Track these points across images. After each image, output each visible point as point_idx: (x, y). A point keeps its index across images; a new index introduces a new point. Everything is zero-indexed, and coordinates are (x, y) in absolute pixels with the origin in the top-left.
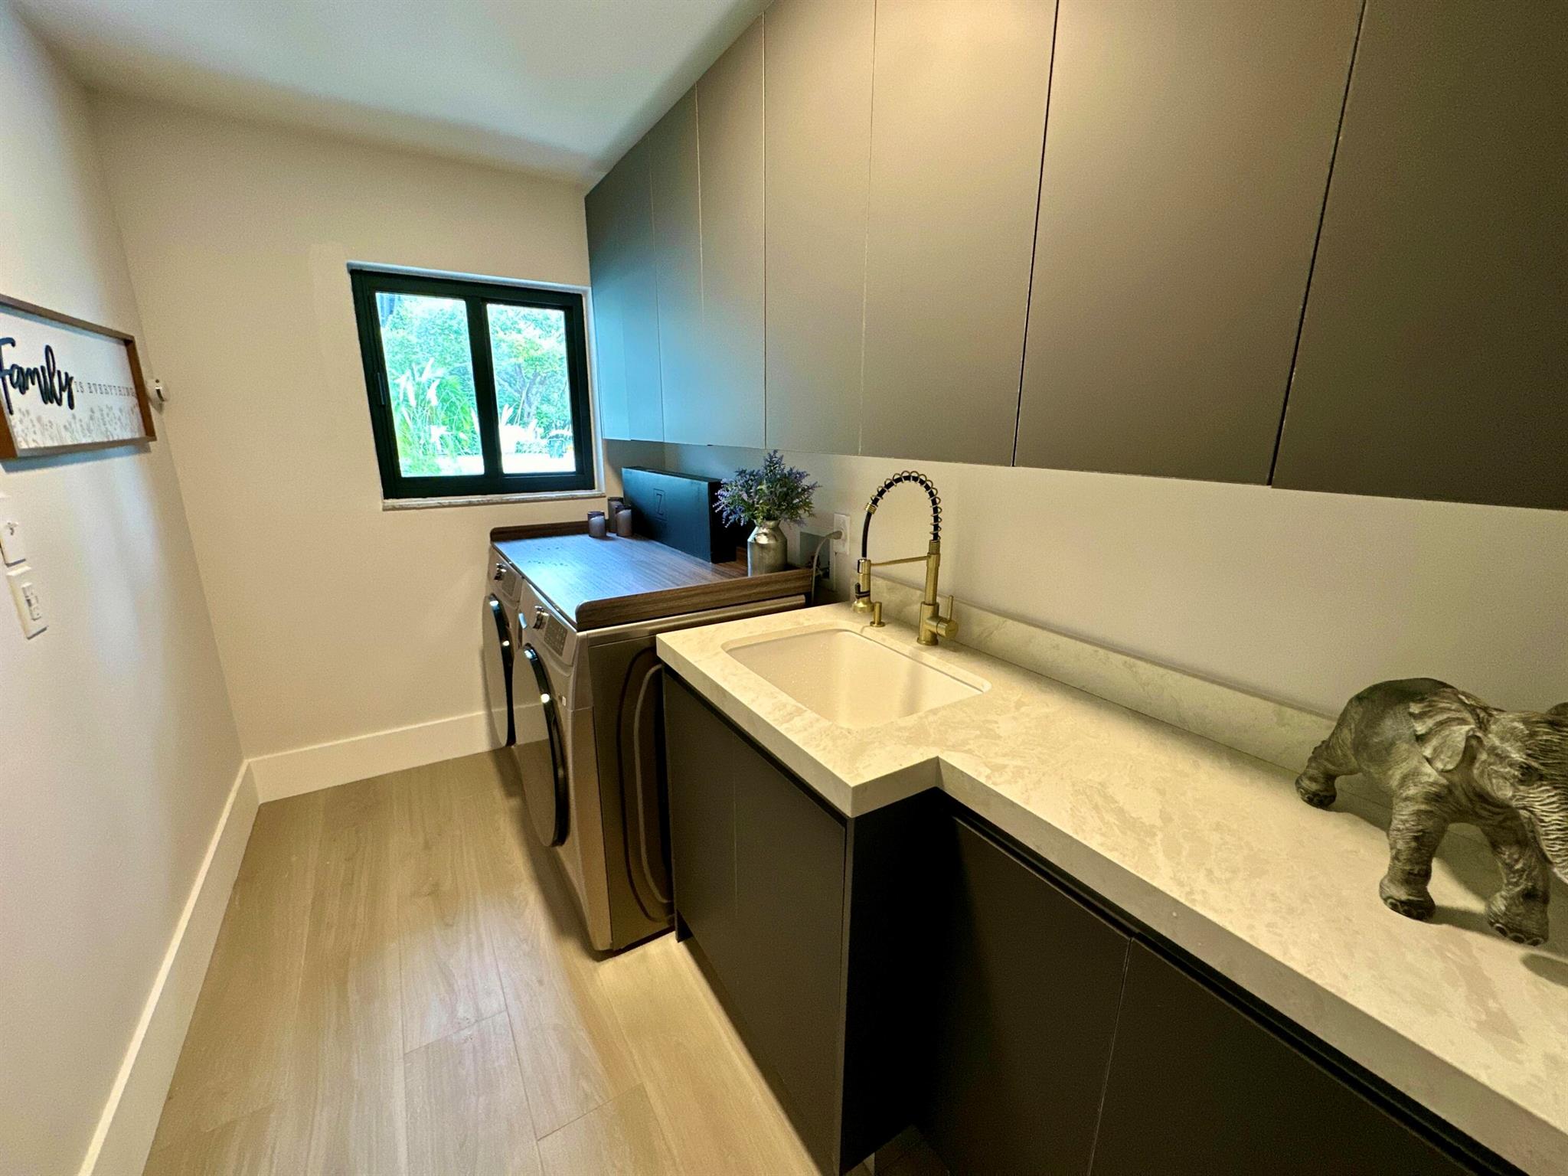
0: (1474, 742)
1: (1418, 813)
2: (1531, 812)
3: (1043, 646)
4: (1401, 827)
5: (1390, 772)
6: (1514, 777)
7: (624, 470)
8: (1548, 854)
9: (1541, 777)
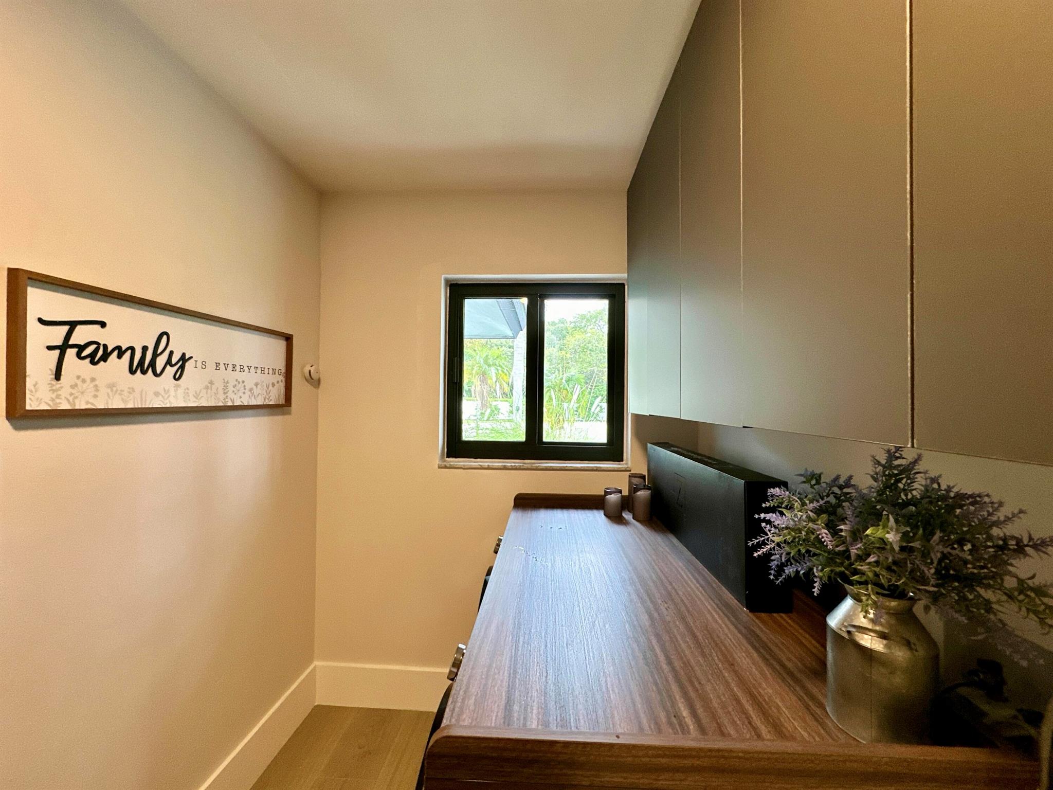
7: (649, 445)
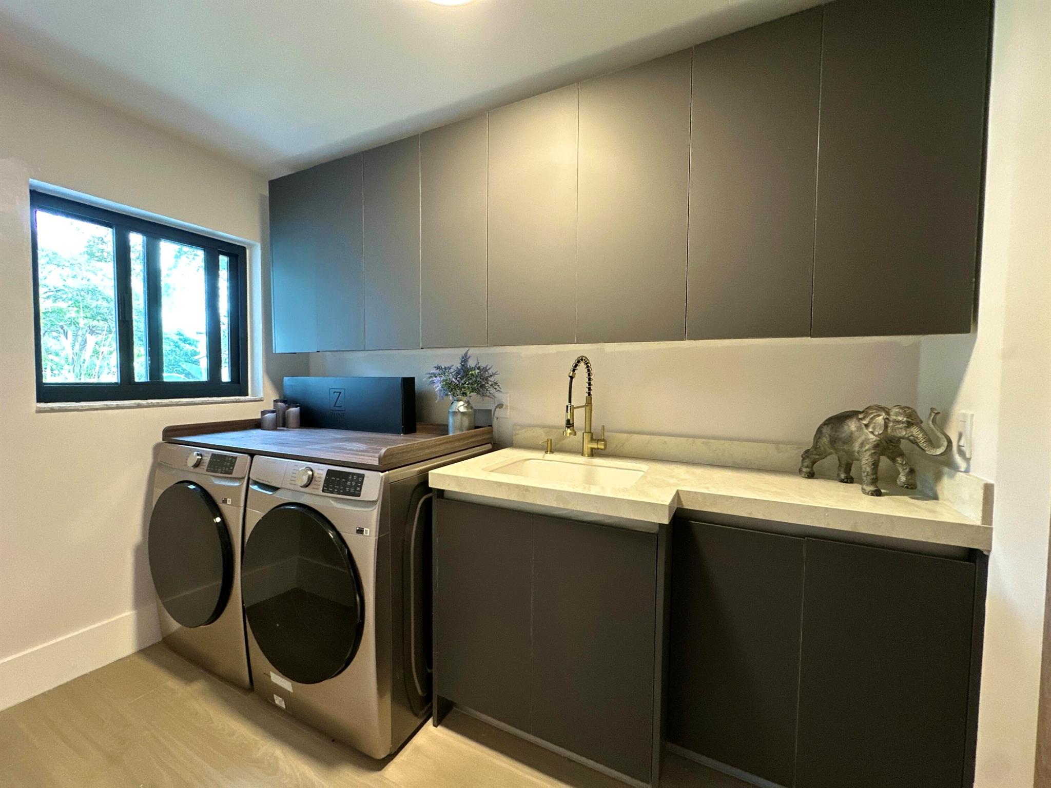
0: (887, 421)
1: (872, 455)
2: (913, 436)
3: (656, 444)
4: (867, 462)
5: (853, 445)
6: (905, 426)
7: (286, 378)
8: (923, 448)
9: (913, 424)
